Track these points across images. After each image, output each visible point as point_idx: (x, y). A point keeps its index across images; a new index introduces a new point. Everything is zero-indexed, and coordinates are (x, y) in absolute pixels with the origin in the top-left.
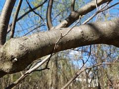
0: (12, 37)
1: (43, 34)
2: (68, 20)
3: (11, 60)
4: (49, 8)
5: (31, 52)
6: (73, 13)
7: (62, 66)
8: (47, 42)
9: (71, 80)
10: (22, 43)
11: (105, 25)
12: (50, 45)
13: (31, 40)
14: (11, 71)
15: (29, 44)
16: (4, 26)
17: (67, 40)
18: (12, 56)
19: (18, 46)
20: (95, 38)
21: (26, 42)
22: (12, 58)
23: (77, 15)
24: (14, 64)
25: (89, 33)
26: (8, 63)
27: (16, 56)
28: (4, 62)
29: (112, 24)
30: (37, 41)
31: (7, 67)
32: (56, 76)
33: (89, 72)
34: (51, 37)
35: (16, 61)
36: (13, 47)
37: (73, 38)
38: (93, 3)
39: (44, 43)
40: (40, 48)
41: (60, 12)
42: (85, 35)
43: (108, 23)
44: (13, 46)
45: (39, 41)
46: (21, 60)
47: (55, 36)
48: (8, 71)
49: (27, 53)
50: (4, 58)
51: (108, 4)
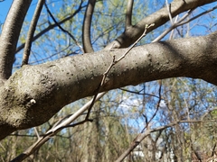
0: (26, 62)
1: (80, 58)
2: (120, 40)
3: (25, 104)
4: (87, 19)
5: (61, 88)
6: (129, 29)
7: (107, 129)
8: (89, 72)
9: (126, 152)
10: (44, 73)
11: (189, 43)
12: (95, 77)
13: (61, 68)
14: (22, 124)
15: (58, 74)
16: (9, 45)
17: (123, 69)
18: (27, 96)
19: (37, 78)
20: (172, 66)
21: (52, 71)
22: (27, 98)
23: (136, 32)
24: (29, 110)
25: (161, 57)
26: (19, 108)
27: (33, 95)
28: (11, 107)
29: (199, 42)
30: (70, 69)
31: (16, 116)
32: (97, 147)
33: (157, 139)
34: (95, 63)
35: (33, 105)
36: (28, 80)
37: (134, 65)
38: (165, 12)
39: (83, 74)
40: (76, 82)
41: (104, 30)
42: (154, 60)
43: (193, 39)
44: (27, 77)
45: (74, 69)
46: (43, 102)
47: (102, 62)
48: (18, 124)
49: (55, 90)
50: (10, 100)
51: (189, 13)
